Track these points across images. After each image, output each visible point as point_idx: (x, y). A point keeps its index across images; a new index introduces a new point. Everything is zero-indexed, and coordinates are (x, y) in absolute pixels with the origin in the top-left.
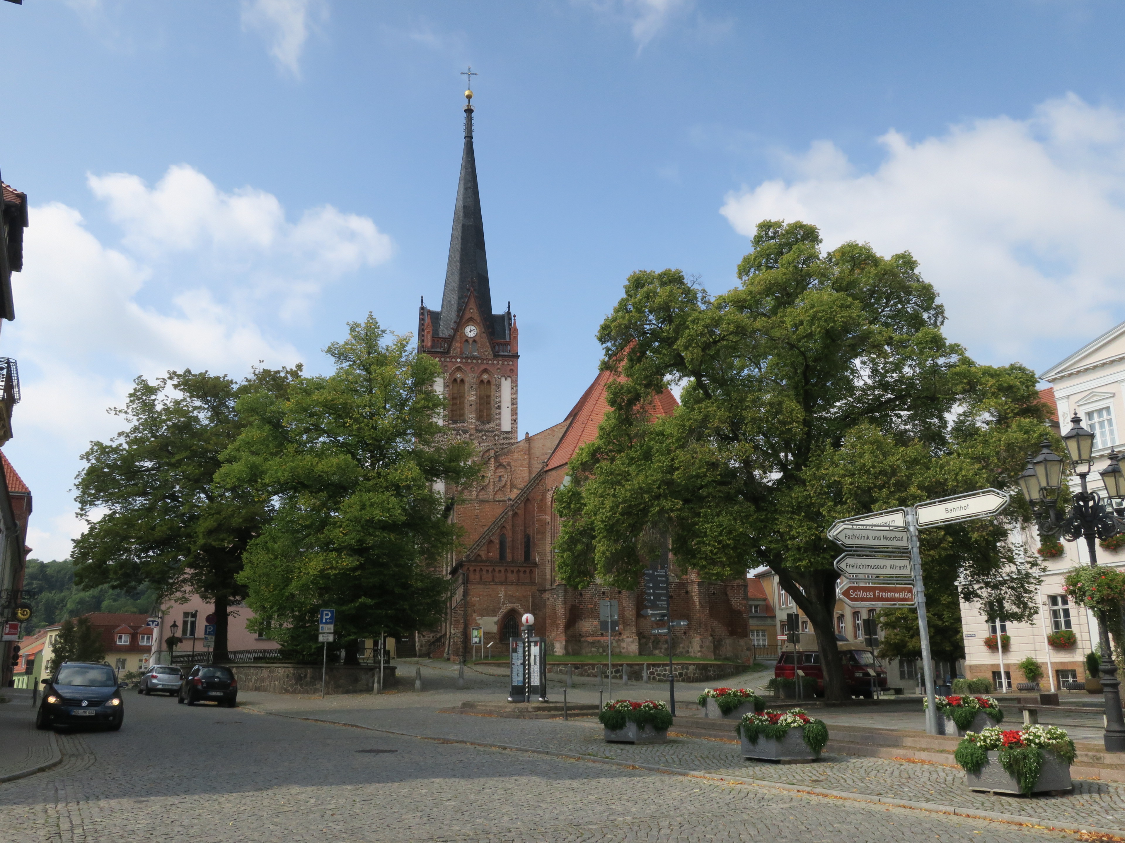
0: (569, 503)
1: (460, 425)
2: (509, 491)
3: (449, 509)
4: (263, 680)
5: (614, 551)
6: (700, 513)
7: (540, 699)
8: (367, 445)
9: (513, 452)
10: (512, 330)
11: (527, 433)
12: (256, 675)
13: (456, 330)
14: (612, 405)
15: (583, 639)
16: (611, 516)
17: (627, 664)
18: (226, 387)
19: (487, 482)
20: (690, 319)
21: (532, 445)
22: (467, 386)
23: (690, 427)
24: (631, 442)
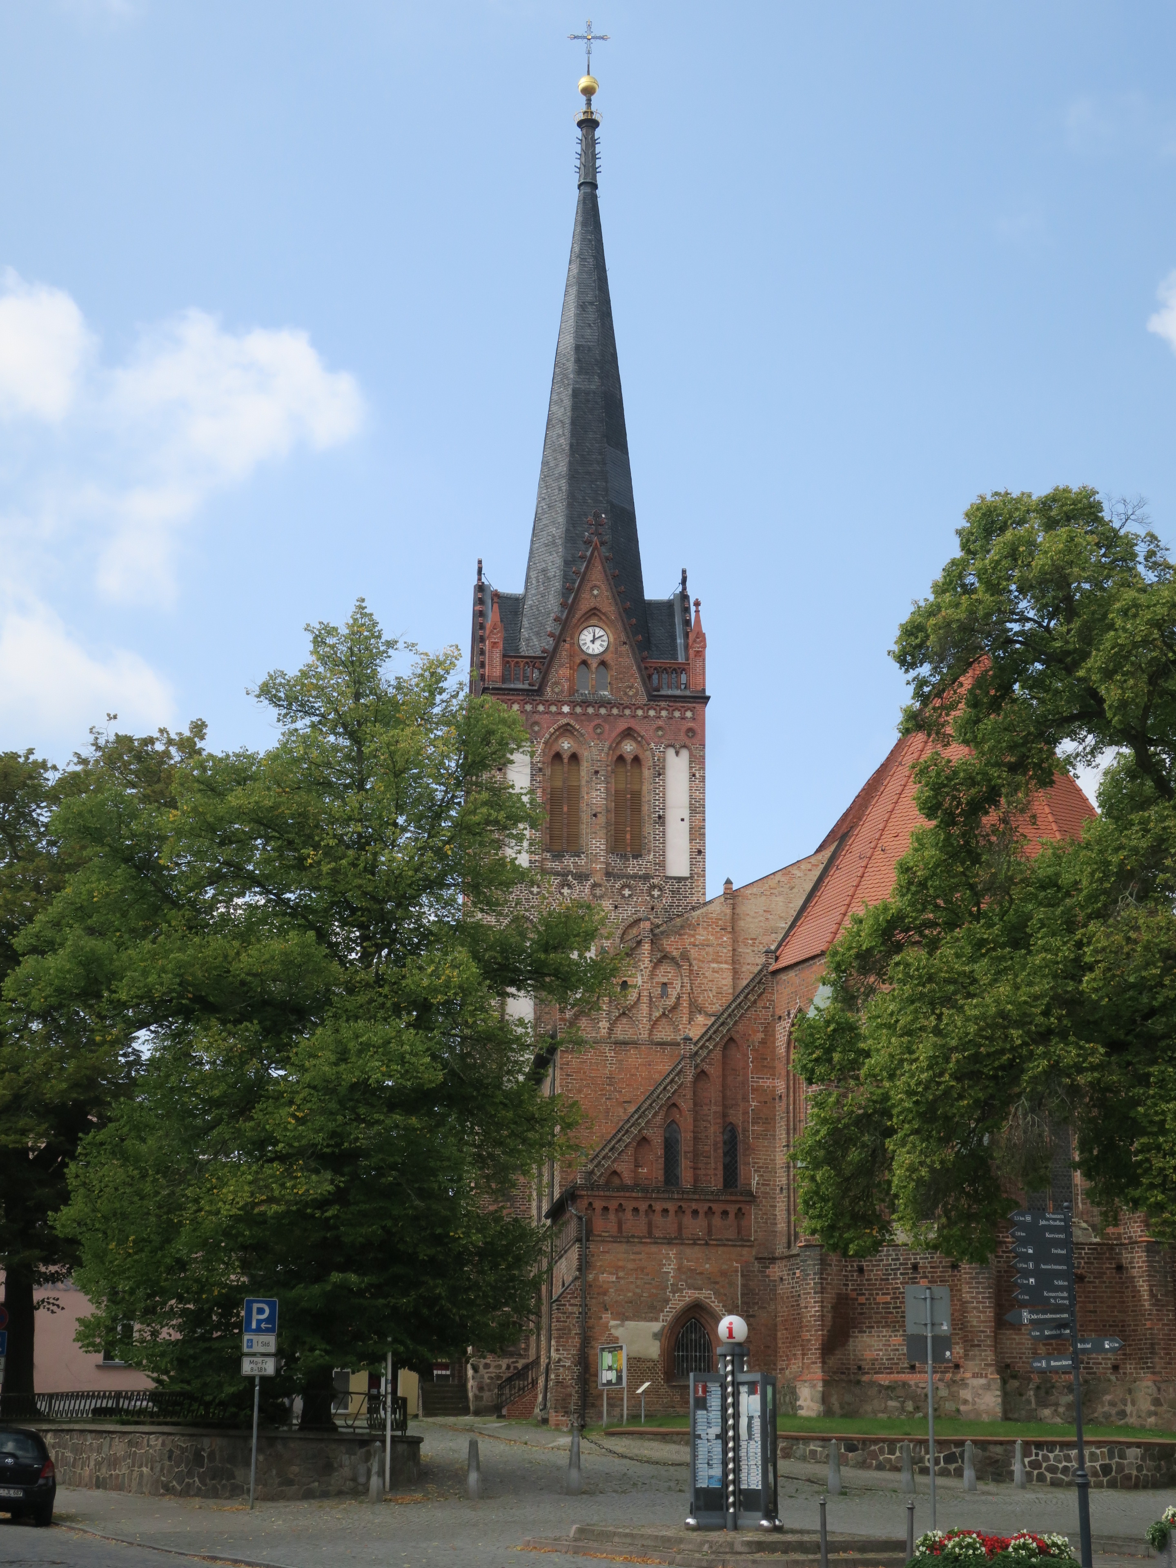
0: (829, 1051)
1: (569, 862)
2: (685, 1019)
3: (542, 1062)
4: (114, 1462)
5: (937, 1166)
6: (1149, 1075)
7: (765, 1523)
8: (354, 911)
9: (694, 927)
10: (692, 636)
11: (728, 882)
12: (99, 1450)
13: (559, 639)
14: (930, 815)
15: (865, 1378)
16: (931, 1080)
17: (975, 1442)
18: (31, 777)
19: (635, 995)
20: (1117, 605)
21: (738, 911)
22: (585, 769)
23: (1122, 864)
24: (978, 904)
